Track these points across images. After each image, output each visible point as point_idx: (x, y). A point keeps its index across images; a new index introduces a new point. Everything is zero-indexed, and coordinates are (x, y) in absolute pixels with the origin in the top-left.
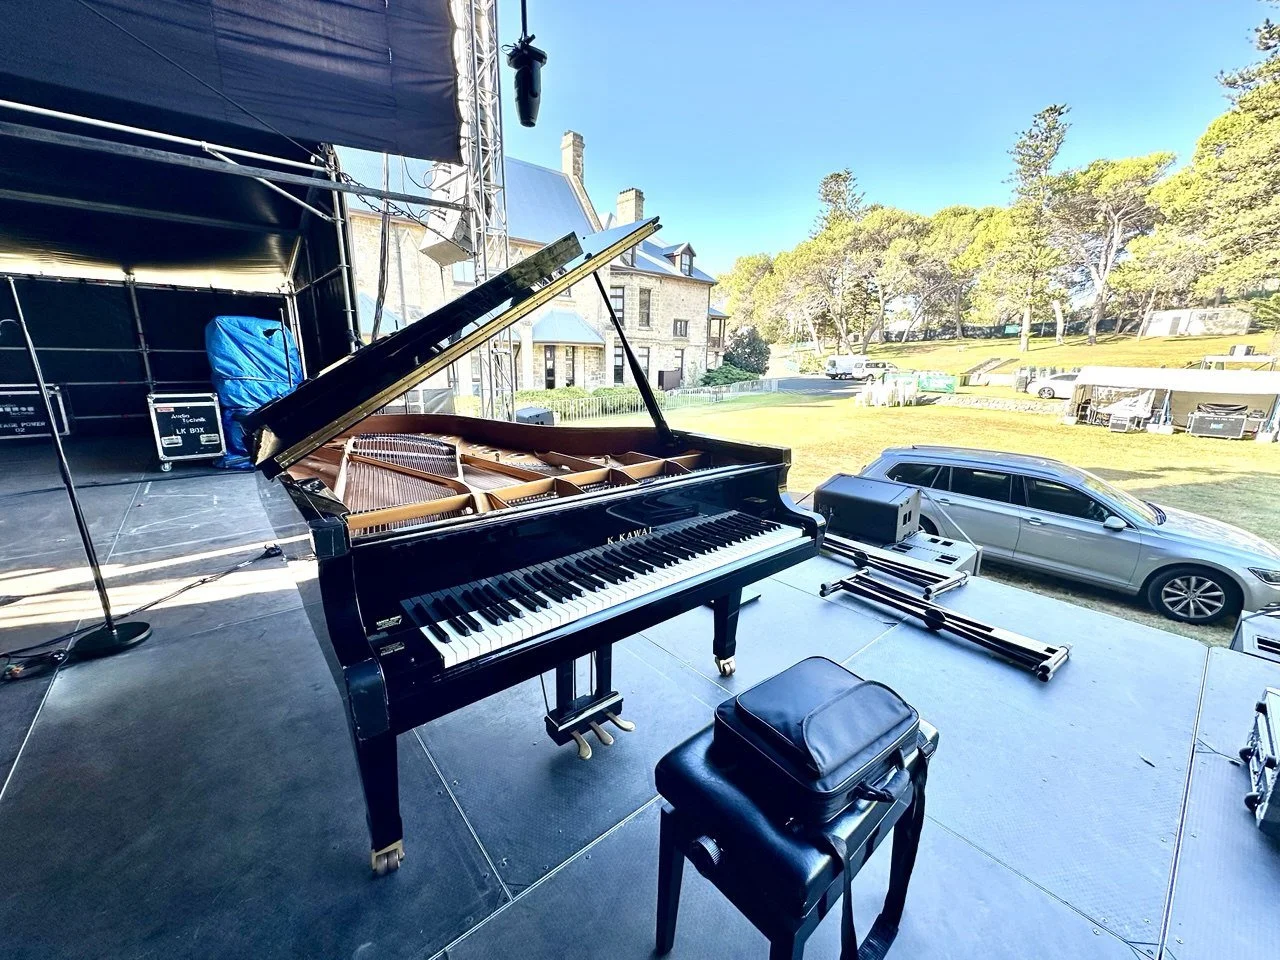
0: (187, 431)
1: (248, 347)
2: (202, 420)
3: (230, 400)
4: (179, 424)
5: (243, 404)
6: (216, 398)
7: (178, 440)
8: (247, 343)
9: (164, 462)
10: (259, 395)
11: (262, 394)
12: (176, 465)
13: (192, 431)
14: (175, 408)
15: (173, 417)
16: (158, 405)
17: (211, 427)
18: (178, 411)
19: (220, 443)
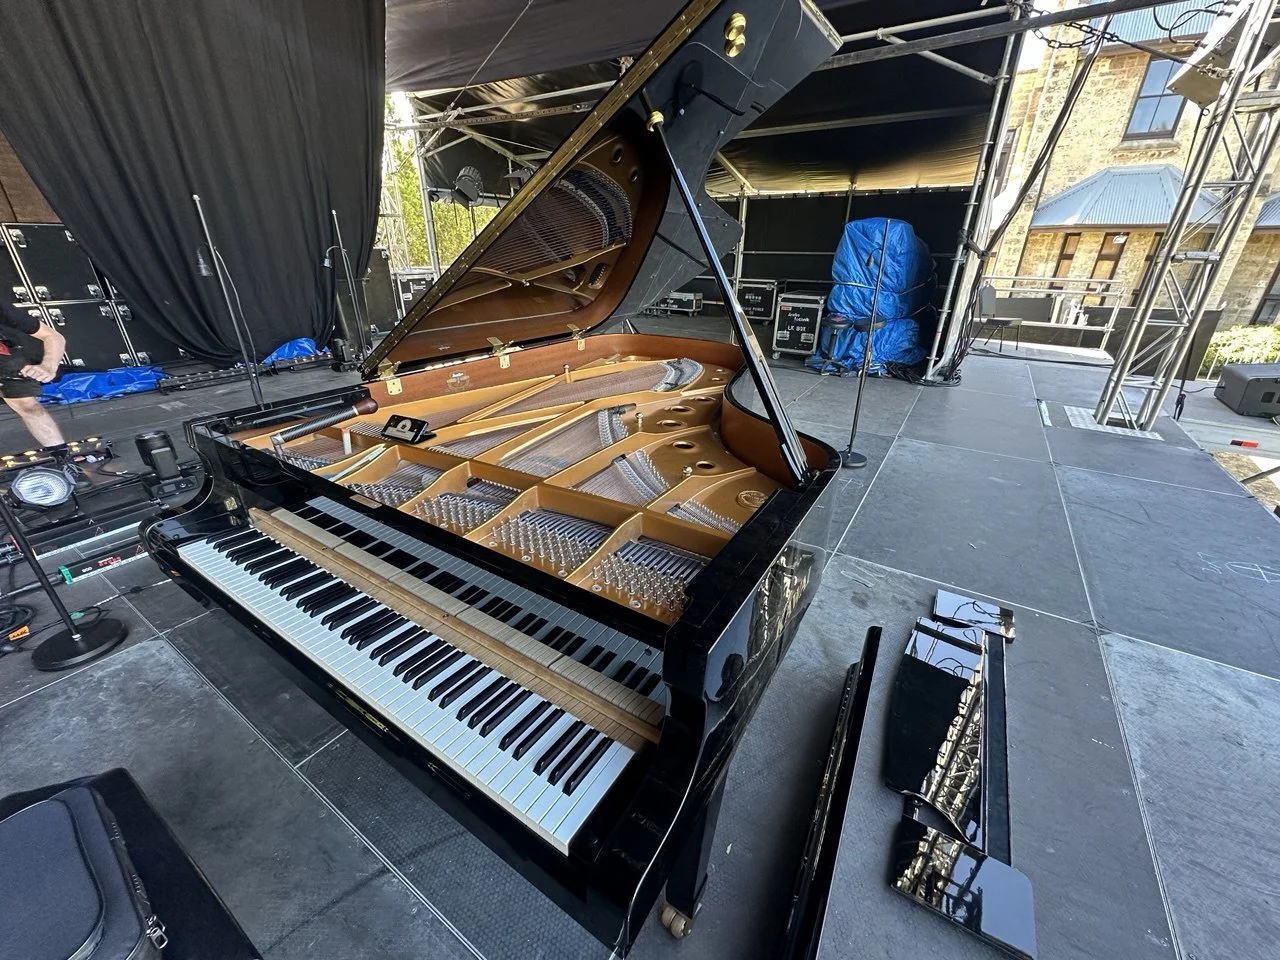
0: (795, 328)
1: (861, 252)
2: (807, 320)
3: (832, 305)
4: (791, 321)
5: (839, 309)
6: (822, 302)
7: (787, 334)
8: (862, 248)
9: (774, 352)
10: (854, 302)
11: (857, 301)
12: (783, 355)
13: (798, 329)
14: (793, 307)
15: (790, 315)
16: (783, 303)
17: (811, 329)
18: (795, 310)
19: (812, 344)
